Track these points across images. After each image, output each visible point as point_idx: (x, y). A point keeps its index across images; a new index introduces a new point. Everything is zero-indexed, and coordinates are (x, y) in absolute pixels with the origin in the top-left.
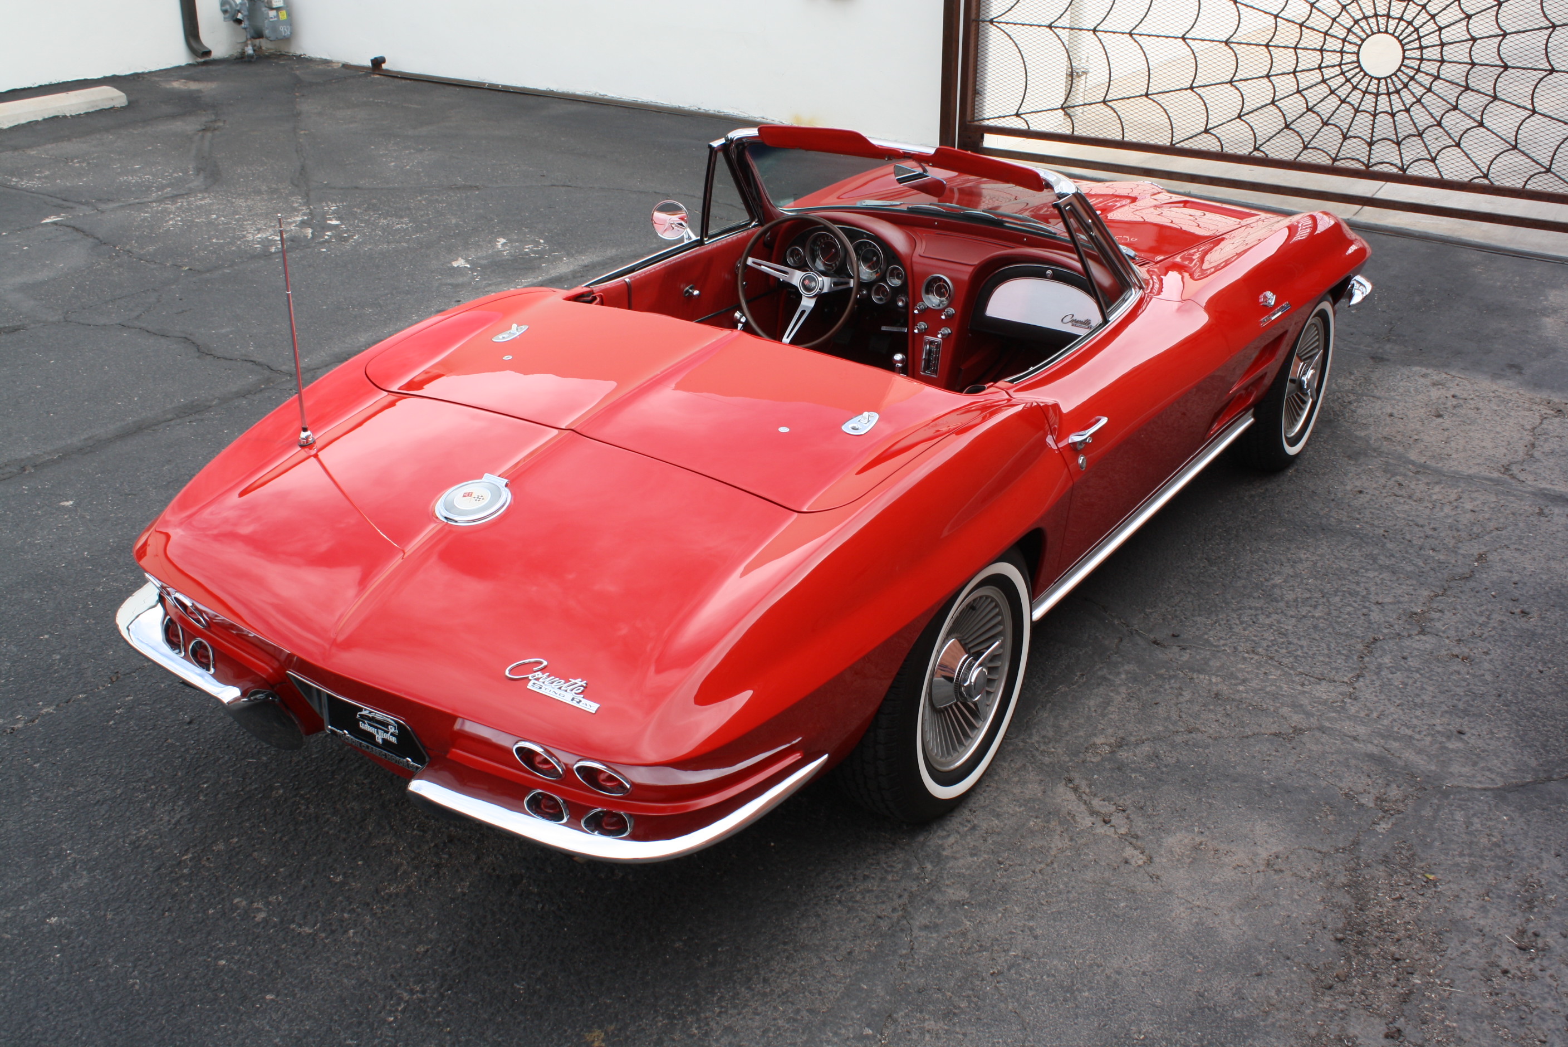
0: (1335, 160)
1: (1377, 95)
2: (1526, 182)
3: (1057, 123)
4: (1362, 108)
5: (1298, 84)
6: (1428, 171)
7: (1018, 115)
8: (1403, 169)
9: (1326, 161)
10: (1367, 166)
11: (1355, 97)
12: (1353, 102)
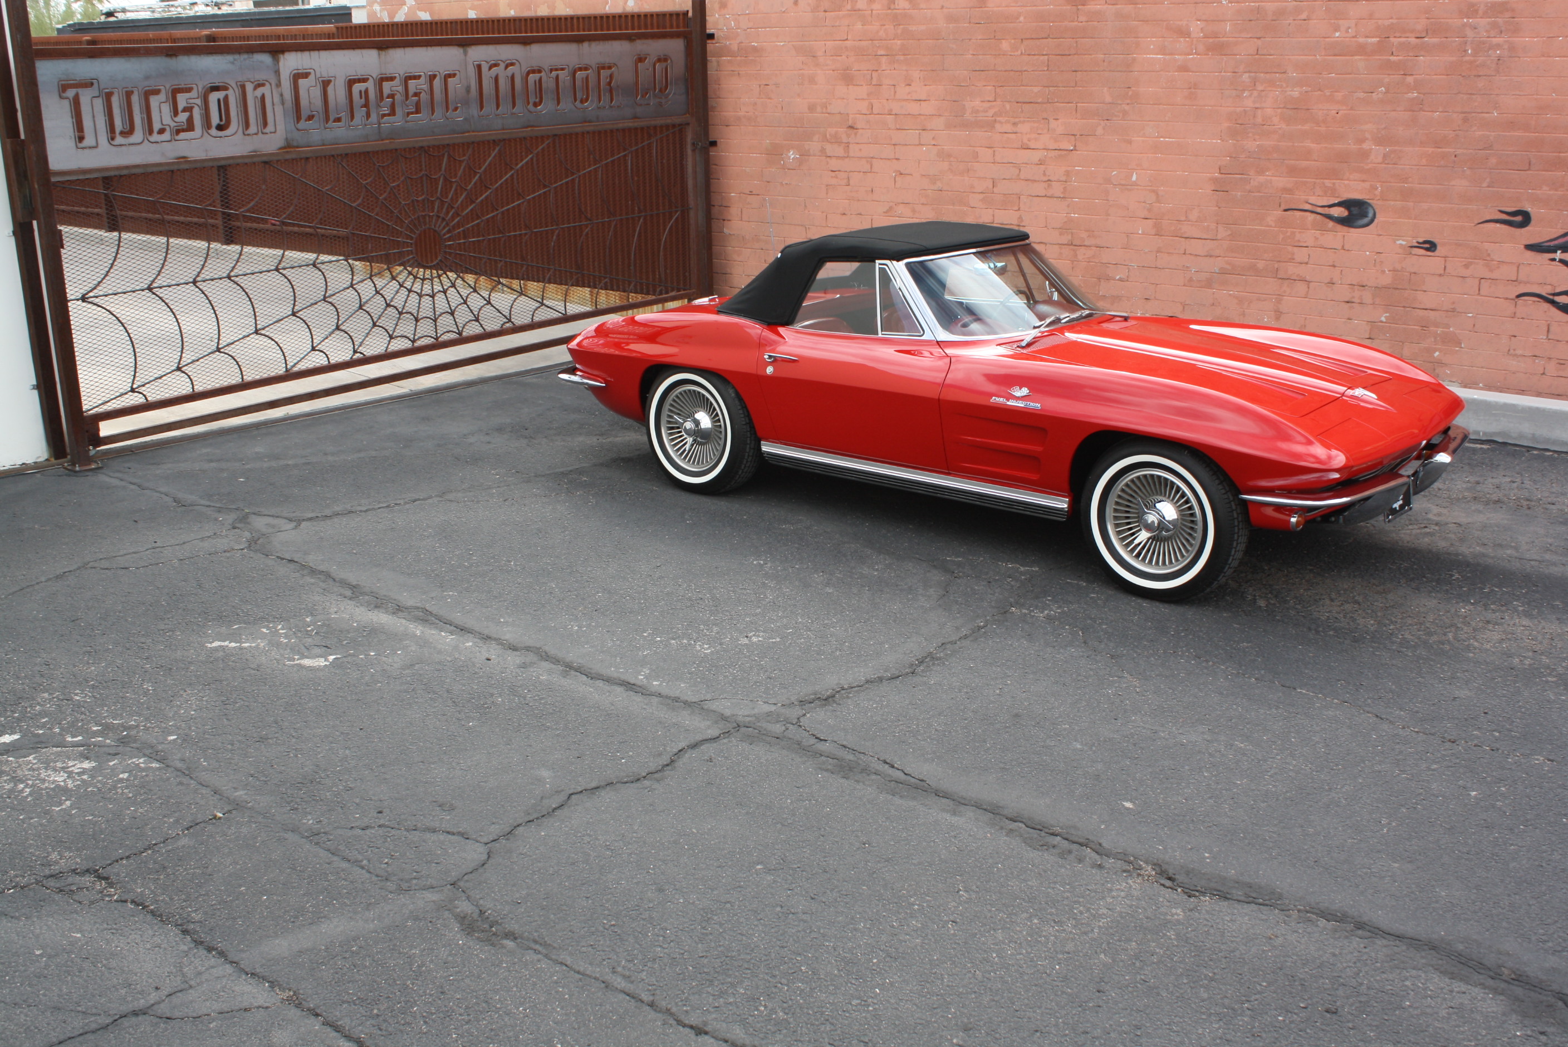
0: (414, 341)
1: (432, 280)
2: (533, 315)
3: (180, 386)
4: (423, 293)
5: (375, 286)
6: (474, 329)
7: (133, 390)
8: (460, 333)
9: (407, 344)
10: (437, 339)
11: (417, 287)
12: (416, 290)
